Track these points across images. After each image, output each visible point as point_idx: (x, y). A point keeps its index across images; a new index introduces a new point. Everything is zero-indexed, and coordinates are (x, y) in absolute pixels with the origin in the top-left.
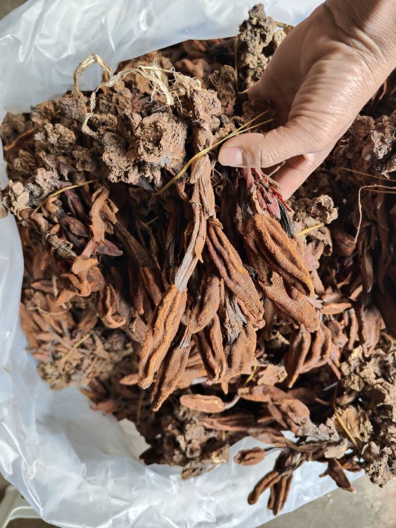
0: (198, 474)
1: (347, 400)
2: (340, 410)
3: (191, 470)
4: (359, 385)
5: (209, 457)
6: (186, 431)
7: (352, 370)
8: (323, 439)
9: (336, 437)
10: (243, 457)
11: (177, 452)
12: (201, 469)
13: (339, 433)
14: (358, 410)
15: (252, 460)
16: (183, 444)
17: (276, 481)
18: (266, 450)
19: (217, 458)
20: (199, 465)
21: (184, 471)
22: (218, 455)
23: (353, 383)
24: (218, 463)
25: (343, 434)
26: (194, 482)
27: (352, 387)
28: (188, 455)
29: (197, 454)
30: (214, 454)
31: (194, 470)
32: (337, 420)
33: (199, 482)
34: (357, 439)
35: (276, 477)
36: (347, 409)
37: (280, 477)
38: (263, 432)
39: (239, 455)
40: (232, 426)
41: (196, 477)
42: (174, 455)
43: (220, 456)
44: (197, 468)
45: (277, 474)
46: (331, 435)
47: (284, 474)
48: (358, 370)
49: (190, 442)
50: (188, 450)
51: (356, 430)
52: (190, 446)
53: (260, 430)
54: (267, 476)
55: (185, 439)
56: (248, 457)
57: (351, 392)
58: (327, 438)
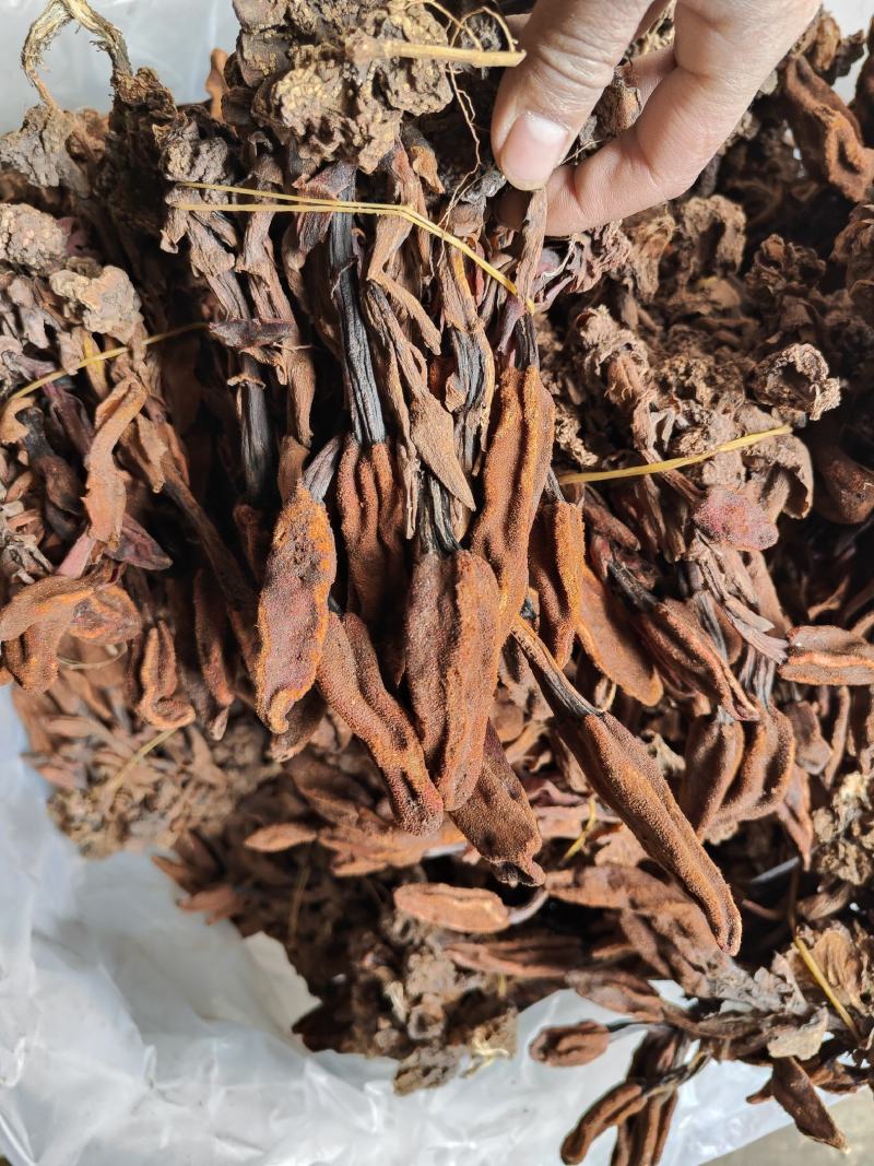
0: (437, 1083)
1: (825, 906)
2: (808, 933)
3: (419, 1072)
4: (859, 870)
5: (466, 1040)
6: (410, 971)
7: (841, 829)
8: (763, 1008)
9: (798, 1005)
10: (553, 1045)
11: (384, 1024)
12: (445, 1070)
13: (805, 992)
14: (853, 934)
15: (575, 1054)
16: (400, 1005)
17: (636, 1108)
18: (613, 1028)
19: (486, 1044)
20: (440, 1059)
21: (401, 1073)
22: (488, 1037)
23: (844, 862)
24: (489, 1057)
25: (815, 994)
26: (427, 1102)
27: (842, 873)
28: (413, 1033)
29: (435, 1031)
30: (479, 1032)
31: (427, 1072)
32: (799, 958)
33: (437, 1101)
34: (852, 1009)
35: (636, 1099)
36: (828, 931)
37: (645, 1099)
38: (605, 983)
39: (543, 1041)
40: (525, 964)
41: (431, 1090)
42: (377, 1030)
43: (494, 1038)
44: (435, 1067)
45: (638, 1090)
46: (784, 997)
47: (655, 1092)
48: (856, 830)
49: (418, 1000)
50: (414, 1019)
51: (850, 985)
52: (417, 1010)
53: (598, 977)
54: (611, 1095)
55: (406, 993)
56: (565, 1044)
57: (836, 886)
58: (776, 1004)
